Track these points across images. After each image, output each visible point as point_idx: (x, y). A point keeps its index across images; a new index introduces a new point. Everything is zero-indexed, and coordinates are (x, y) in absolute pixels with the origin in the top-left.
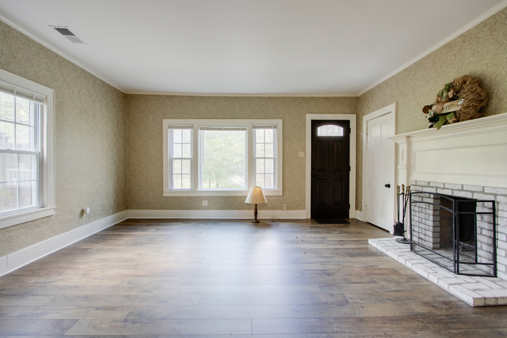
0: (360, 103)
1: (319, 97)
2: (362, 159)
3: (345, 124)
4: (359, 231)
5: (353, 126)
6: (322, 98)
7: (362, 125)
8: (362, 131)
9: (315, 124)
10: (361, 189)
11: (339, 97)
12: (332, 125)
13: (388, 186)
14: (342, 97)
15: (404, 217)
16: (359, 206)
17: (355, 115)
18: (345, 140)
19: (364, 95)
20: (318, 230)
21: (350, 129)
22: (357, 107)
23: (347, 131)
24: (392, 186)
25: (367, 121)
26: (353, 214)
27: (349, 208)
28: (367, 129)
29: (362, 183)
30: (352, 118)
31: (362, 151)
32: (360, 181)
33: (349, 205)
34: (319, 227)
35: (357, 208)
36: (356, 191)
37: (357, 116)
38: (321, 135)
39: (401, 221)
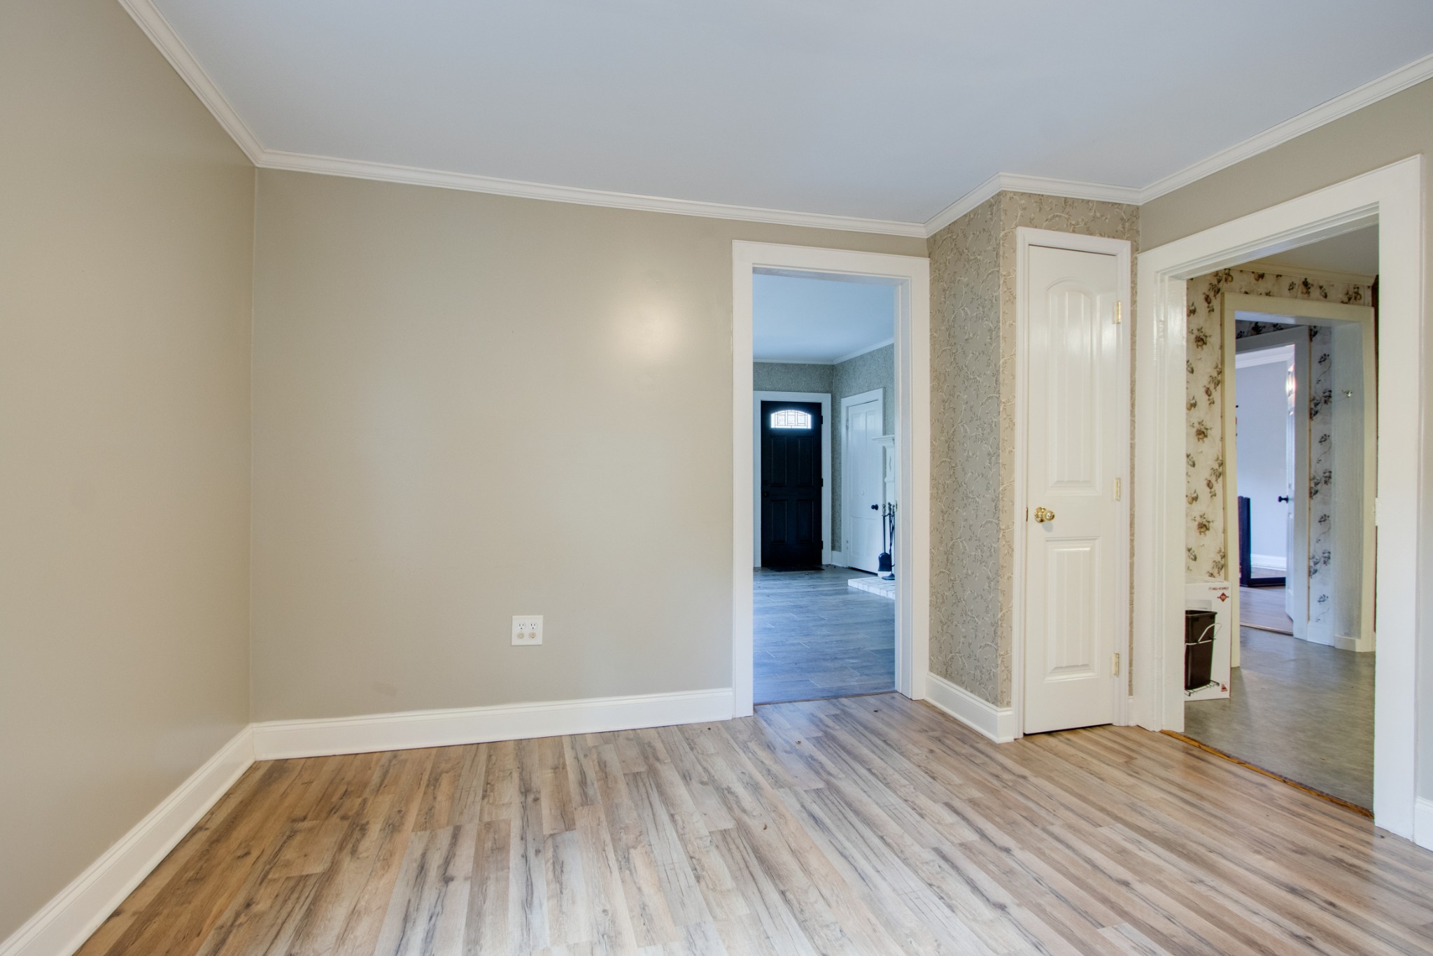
0: (837, 375)
1: (774, 364)
2: (840, 467)
3: (814, 409)
4: (836, 576)
5: (826, 412)
6: (777, 364)
7: (840, 412)
8: (840, 421)
9: (768, 408)
10: (840, 516)
11: (804, 365)
12: (793, 411)
13: (875, 507)
14: (809, 365)
15: (891, 545)
16: (837, 544)
17: (830, 395)
18: (814, 436)
19: (842, 364)
20: (777, 577)
21: (822, 417)
22: (832, 382)
23: (818, 420)
24: (880, 508)
25: (848, 407)
26: (828, 556)
27: (822, 548)
28: (847, 420)
29: (840, 505)
30: (825, 400)
31: (840, 453)
32: (837, 503)
33: (822, 542)
34: (778, 575)
35: (833, 548)
36: (832, 519)
37: (832, 396)
38: (777, 427)
39: (888, 552)
